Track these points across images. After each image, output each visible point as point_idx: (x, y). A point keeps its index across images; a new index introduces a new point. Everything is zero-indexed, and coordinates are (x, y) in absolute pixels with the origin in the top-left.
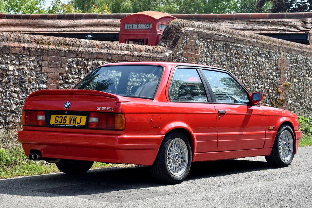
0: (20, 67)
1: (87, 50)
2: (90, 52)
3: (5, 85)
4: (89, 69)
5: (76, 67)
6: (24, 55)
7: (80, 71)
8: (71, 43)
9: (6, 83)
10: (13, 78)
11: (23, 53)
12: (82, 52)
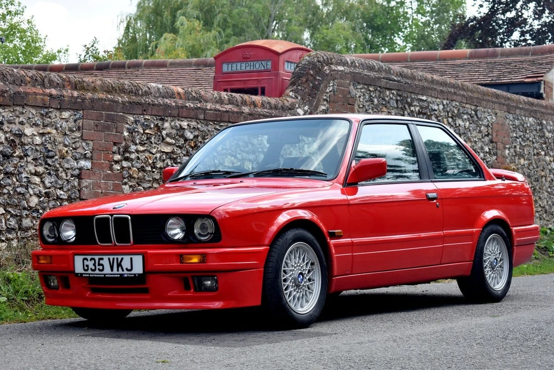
0: (45, 131)
1: (161, 102)
2: (166, 105)
3: (19, 162)
4: (166, 135)
5: (142, 131)
6: (52, 108)
7: (151, 138)
8: (133, 90)
9: (21, 158)
10: (33, 149)
11: (49, 104)
12: (153, 105)
